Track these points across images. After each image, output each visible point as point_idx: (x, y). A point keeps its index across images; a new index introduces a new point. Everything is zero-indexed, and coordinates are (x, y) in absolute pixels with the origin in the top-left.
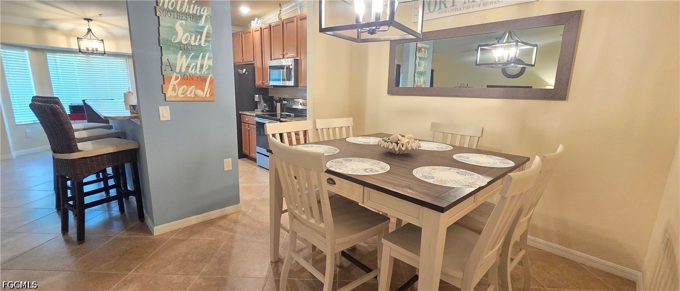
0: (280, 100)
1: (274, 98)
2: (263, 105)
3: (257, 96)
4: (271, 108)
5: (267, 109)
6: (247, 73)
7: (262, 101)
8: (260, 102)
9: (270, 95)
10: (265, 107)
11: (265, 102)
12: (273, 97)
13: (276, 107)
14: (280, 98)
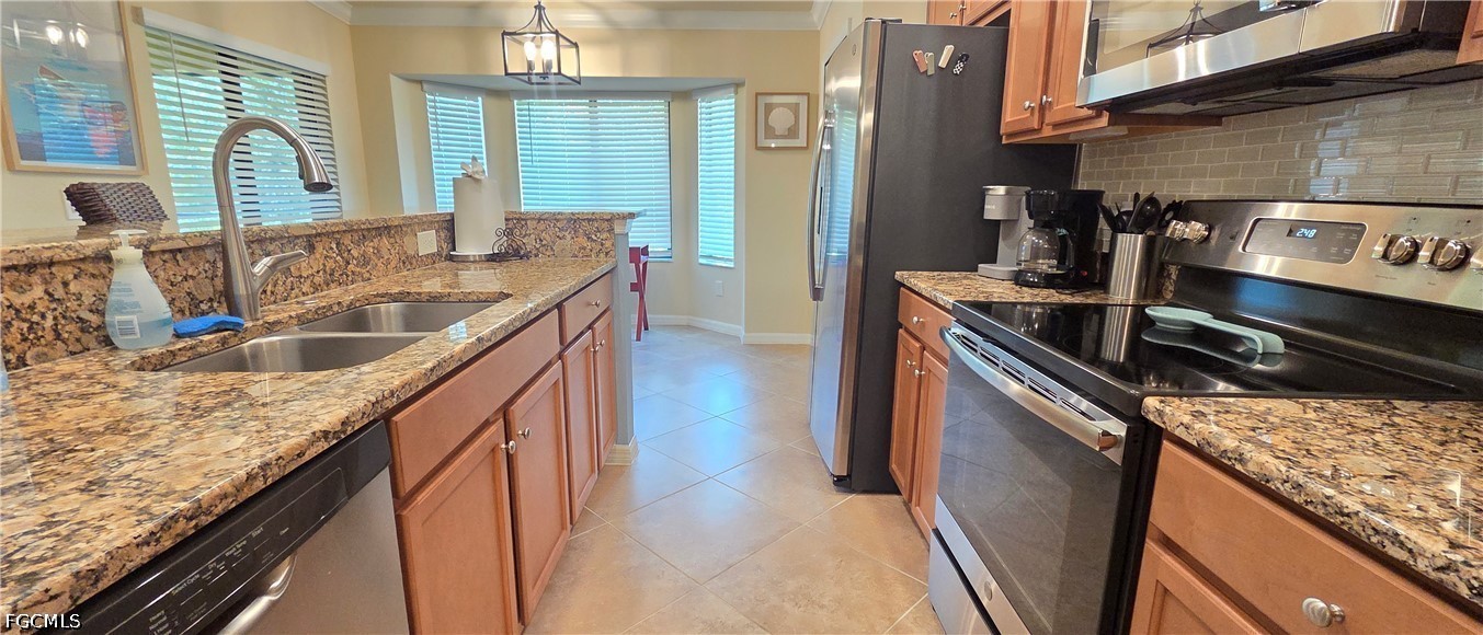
0: (1150, 216)
1: (1107, 202)
2: (1025, 243)
3: (1001, 190)
4: (1070, 263)
5: (1046, 265)
6: (958, 69)
7: (1026, 222)
8: (1012, 223)
9: (1082, 185)
10: (1036, 253)
11: (1044, 224)
12: (1099, 195)
13: (1108, 259)
14: (1151, 200)
